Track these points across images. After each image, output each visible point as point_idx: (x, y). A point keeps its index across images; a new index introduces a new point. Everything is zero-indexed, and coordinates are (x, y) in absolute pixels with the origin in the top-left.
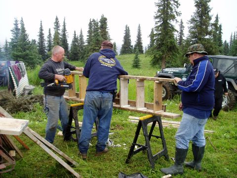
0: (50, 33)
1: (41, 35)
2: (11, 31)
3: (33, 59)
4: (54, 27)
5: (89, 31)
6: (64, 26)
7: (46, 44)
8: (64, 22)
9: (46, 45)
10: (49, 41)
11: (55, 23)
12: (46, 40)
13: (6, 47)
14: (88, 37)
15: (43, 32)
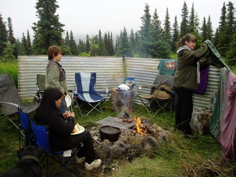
0: (176, 21)
1: (167, 23)
2: (142, 18)
3: (165, 50)
4: (182, 14)
5: (222, 17)
6: (193, 12)
7: (172, 32)
8: (193, 8)
9: (172, 34)
10: (175, 30)
11: (183, 9)
12: (172, 28)
13: (132, 37)
14: (220, 24)
15: (169, 20)
